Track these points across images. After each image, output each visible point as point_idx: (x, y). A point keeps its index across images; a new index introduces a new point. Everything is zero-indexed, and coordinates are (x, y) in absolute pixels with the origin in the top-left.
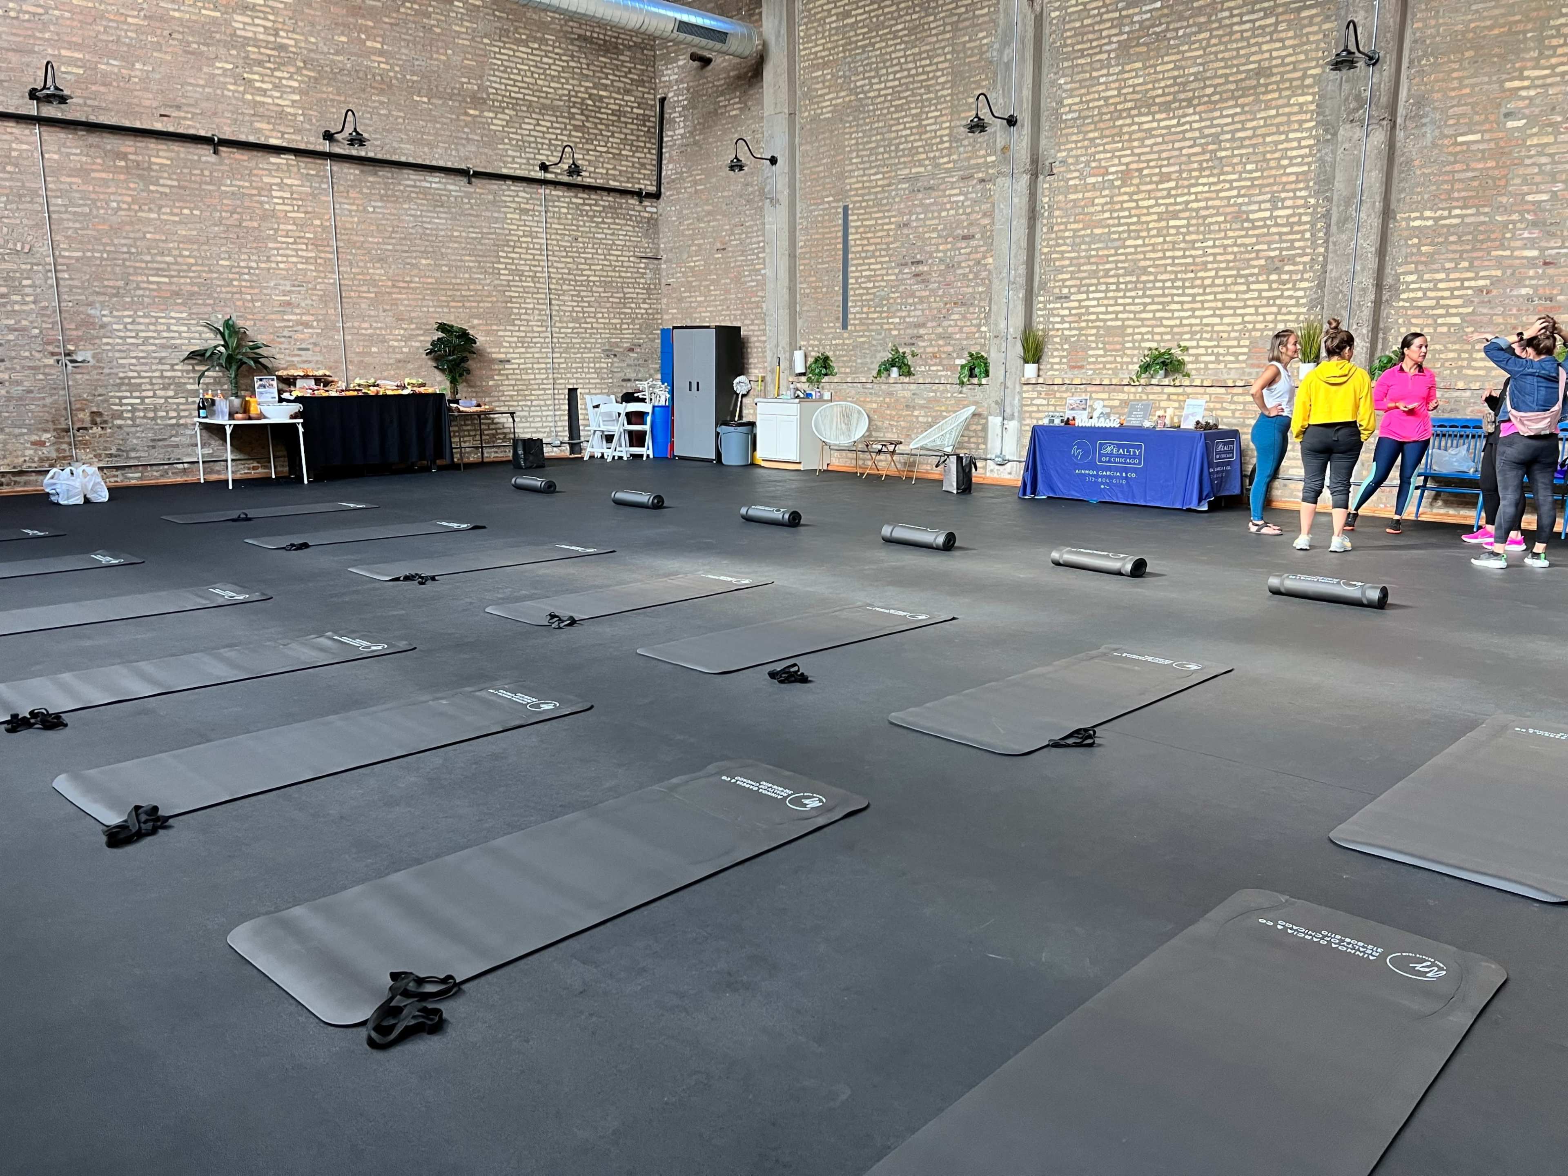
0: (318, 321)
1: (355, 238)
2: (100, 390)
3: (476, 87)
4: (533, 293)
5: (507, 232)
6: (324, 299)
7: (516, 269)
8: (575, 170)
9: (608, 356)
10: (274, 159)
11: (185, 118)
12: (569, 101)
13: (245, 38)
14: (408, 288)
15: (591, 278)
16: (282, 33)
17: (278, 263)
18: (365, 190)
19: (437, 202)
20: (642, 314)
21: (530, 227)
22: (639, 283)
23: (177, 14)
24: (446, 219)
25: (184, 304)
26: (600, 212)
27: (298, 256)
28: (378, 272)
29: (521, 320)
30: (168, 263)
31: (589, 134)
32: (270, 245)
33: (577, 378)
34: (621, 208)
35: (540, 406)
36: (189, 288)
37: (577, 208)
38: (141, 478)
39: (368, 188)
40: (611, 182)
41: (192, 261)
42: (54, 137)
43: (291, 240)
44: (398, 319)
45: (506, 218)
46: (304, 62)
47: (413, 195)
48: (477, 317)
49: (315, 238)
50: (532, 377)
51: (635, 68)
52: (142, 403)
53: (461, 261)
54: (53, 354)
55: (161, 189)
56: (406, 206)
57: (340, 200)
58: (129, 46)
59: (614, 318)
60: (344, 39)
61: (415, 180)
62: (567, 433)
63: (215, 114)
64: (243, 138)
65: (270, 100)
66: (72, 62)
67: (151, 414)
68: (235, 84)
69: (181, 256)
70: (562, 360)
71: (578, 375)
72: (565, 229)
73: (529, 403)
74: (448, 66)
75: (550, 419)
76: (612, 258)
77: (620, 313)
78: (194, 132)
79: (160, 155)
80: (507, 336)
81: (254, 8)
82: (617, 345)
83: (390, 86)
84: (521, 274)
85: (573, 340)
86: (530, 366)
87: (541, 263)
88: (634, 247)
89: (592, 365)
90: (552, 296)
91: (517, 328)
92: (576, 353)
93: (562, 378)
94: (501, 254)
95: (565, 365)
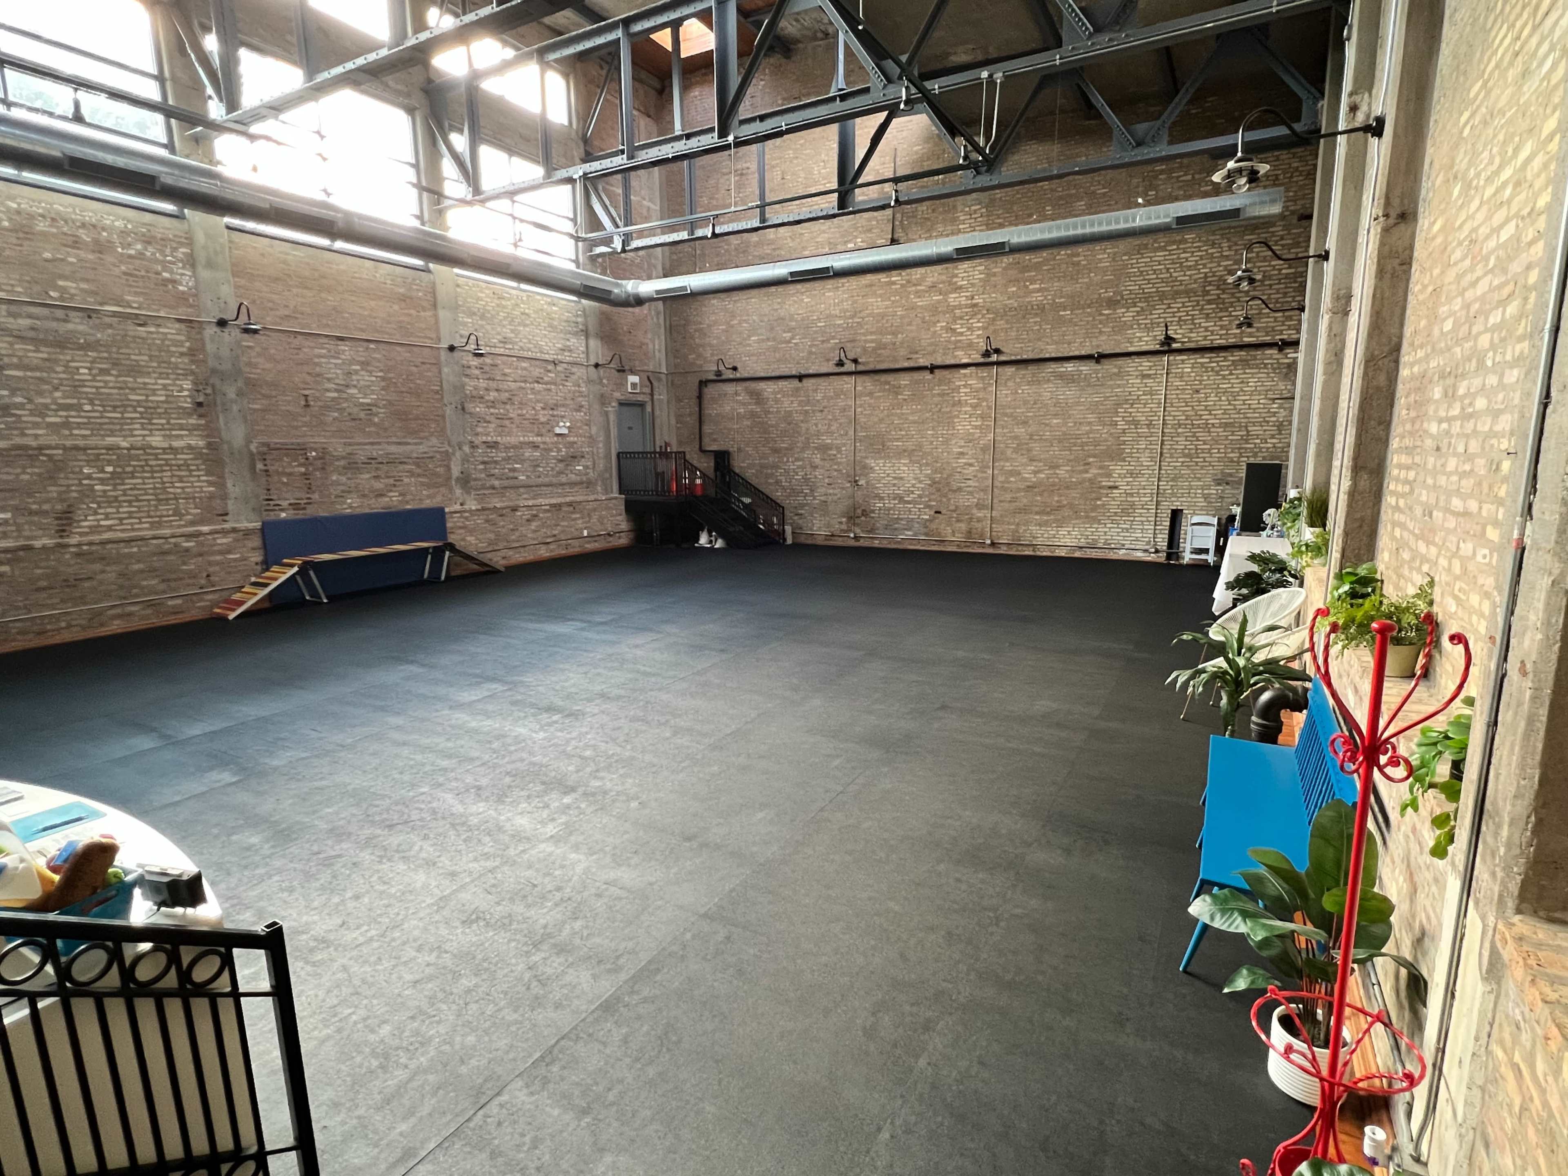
0: (978, 462)
1: (1007, 411)
2: (867, 500)
3: (1112, 294)
4: (1146, 437)
5: (1128, 393)
6: (984, 450)
7: (1133, 420)
8: (1169, 340)
9: (1219, 484)
10: (963, 371)
11: (919, 358)
12: (1205, 281)
13: (954, 306)
14: (1041, 439)
15: (1210, 421)
16: (976, 297)
17: (958, 430)
18: (1018, 380)
19: (1069, 380)
21: (1151, 387)
22: (1268, 422)
23: (920, 304)
24: (1076, 391)
25: (908, 456)
26: (1228, 366)
27: (971, 425)
28: (1020, 430)
29: (1132, 457)
30: (903, 435)
31: (1223, 303)
32: (955, 420)
33: (1183, 502)
34: (1256, 359)
35: (1142, 521)
36: (911, 447)
37: (1203, 367)
38: (879, 544)
39: (1020, 379)
40: (1245, 339)
41: (914, 433)
42: (861, 379)
43: (967, 416)
44: (1031, 460)
45: (1128, 383)
46: (987, 310)
47: (1052, 378)
49: (982, 414)
50: (1137, 499)
52: (884, 506)
53: (1084, 418)
54: (850, 482)
55: (904, 397)
56: (1046, 386)
57: (1000, 388)
58: (897, 327)
59: (1232, 452)
60: (1014, 289)
61: (1054, 368)
62: (1166, 544)
63: (934, 352)
64: (947, 362)
65: (965, 338)
66: (872, 341)
67: (887, 512)
68: (947, 333)
69: (909, 431)
70: (1169, 487)
71: (1184, 499)
72: (1187, 385)
73: (1132, 519)
74: (1089, 285)
75: (1150, 531)
76: (1237, 402)
77: (1240, 448)
78: (922, 364)
79: (904, 380)
80: (1118, 469)
81: (961, 287)
82: (1231, 475)
83: (1043, 309)
84: (1136, 423)
85: (1182, 472)
86: (1136, 491)
87: (1158, 414)
88: (1267, 391)
89: (1200, 491)
90: (1165, 438)
91: (1127, 463)
92: (1184, 482)
93: (1166, 501)
94: (1119, 410)
95: (1170, 491)
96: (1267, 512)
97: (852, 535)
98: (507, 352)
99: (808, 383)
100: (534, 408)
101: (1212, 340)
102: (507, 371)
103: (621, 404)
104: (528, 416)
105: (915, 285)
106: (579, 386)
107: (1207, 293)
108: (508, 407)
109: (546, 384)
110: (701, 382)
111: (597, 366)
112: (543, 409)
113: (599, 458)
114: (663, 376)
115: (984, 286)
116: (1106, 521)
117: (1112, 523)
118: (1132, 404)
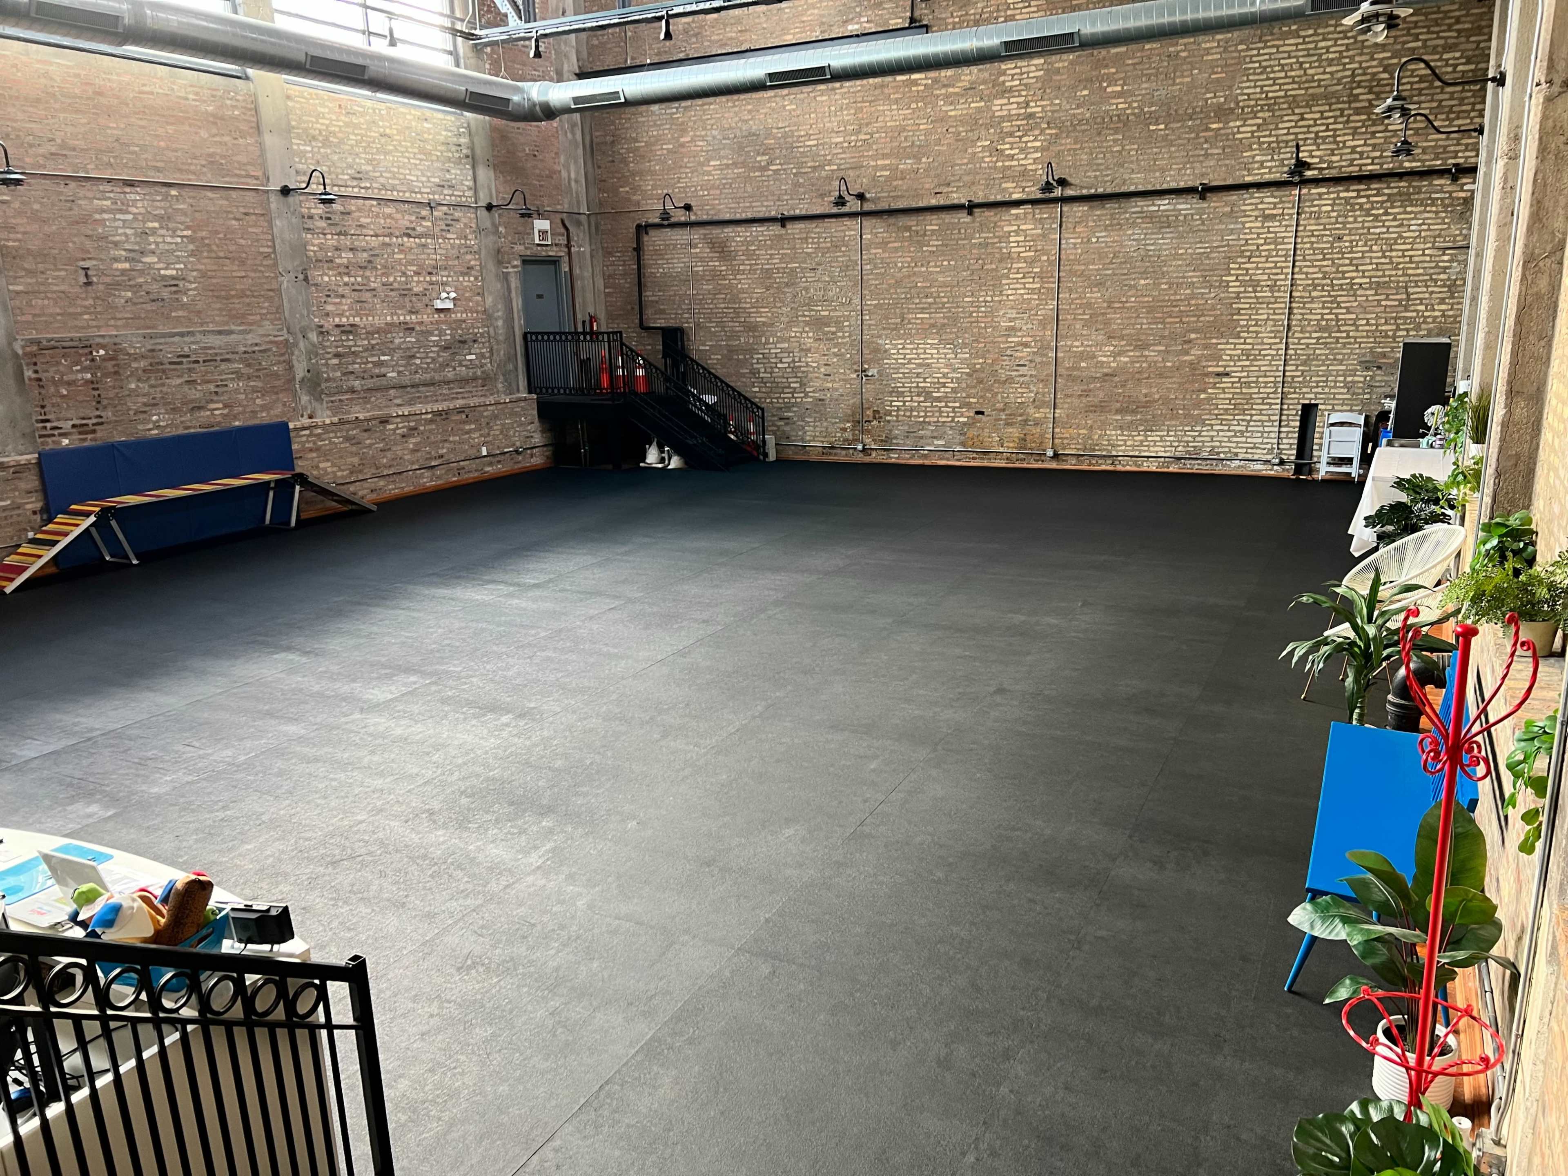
0: (1036, 341)
1: (1076, 267)
2: (880, 396)
3: (1222, 100)
4: (1268, 303)
5: (1244, 242)
6: (1043, 324)
7: (1251, 280)
8: (1299, 166)
9: (1367, 369)
10: (1014, 211)
11: (952, 192)
12: (1352, 81)
13: (1001, 117)
14: (1124, 307)
15: (1356, 281)
16: (1032, 104)
17: (1008, 296)
18: (1091, 224)
19: (1163, 223)
20: (1436, 317)
21: (1276, 233)
22: (1436, 281)
23: (952, 113)
24: (1172, 238)
25: (937, 333)
26: (1383, 202)
27: (1025, 288)
28: (1095, 295)
29: (1249, 332)
30: (930, 304)
32: (1004, 282)
33: (1317, 393)
34: (1419, 193)
35: (1262, 421)
36: (942, 321)
37: (1347, 203)
38: (898, 458)
39: (1094, 221)
40: (1407, 165)
41: (946, 300)
42: (869, 223)
43: (1021, 276)
44: (1109, 337)
45: (1244, 228)
46: (1048, 123)
47: (1139, 221)
48: (1196, 331)
49: (1041, 272)
50: (1256, 390)
52: (904, 405)
53: (1184, 277)
54: (856, 371)
55: (930, 249)
56: (1130, 232)
57: (1067, 236)
58: (919, 146)
59: (1386, 323)
60: (1086, 92)
61: (1142, 207)
62: (1295, 452)
63: (973, 183)
64: (992, 199)
65: (1016, 163)
66: (884, 168)
67: (908, 414)
68: (991, 156)
69: (939, 297)
70: (1299, 374)
71: (1320, 390)
72: (1325, 229)
73: (1248, 418)
74: (1191, 87)
75: (1272, 435)
76: (1394, 254)
77: (1395, 318)
78: (956, 202)
79: (932, 223)
80: (1229, 349)
81: (1011, 90)
82: (1384, 355)
83: (1126, 123)
84: (1255, 285)
85: (1317, 352)
86: (1254, 379)
87: (1285, 271)
88: (1435, 237)
89: (1342, 379)
90: (1294, 305)
91: (1242, 341)
92: (1319, 366)
93: (1295, 393)
94: (1232, 266)
95: (1301, 379)
96: (1430, 411)
97: (860, 447)
98: (363, 192)
99: (794, 228)
100: (404, 274)
101: (1361, 165)
102: (364, 221)
103: (525, 262)
104: (396, 285)
105: (945, 86)
106: (466, 238)
107: (1356, 98)
108: (368, 273)
109: (419, 236)
110: (639, 227)
111: (489, 207)
112: (417, 274)
113: (498, 342)
114: (583, 218)
115: (1043, 89)
116: (1213, 422)
117: (1221, 424)
118: (1250, 257)
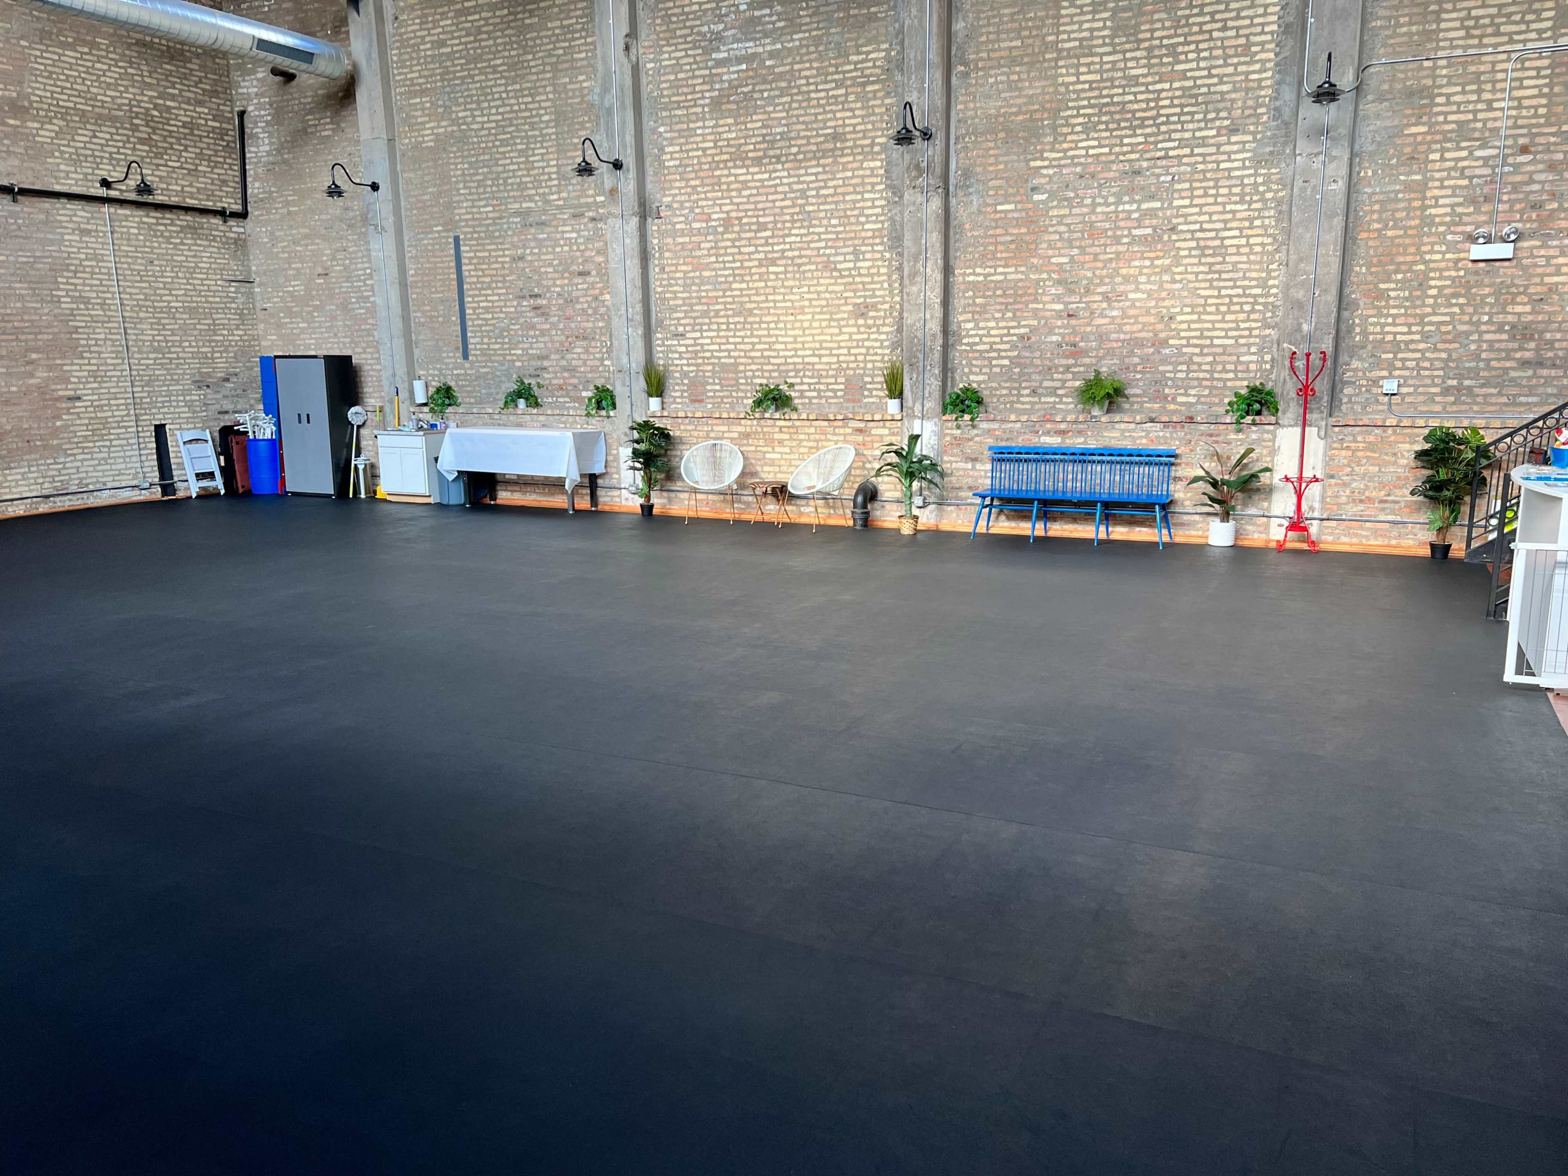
3: (14, 95)
4: (103, 322)
5: (66, 255)
7: (81, 297)
8: (144, 188)
12: (131, 111)
15: (172, 304)
20: (236, 341)
21: (95, 249)
22: (230, 309)
26: (178, 232)
29: (91, 352)
31: (157, 147)
33: (164, 413)
34: (202, 228)
35: (122, 446)
37: (150, 229)
40: (188, 200)
45: (64, 240)
48: (36, 350)
50: (110, 414)
51: (206, 77)
53: (10, 288)
59: (204, 346)
62: (157, 474)
70: (146, 394)
71: (166, 410)
72: (136, 252)
73: (108, 443)
75: (134, 459)
76: (195, 282)
80: (76, 370)
84: (87, 301)
85: (157, 372)
86: (106, 402)
87: (111, 289)
88: (221, 270)
89: (181, 398)
90: (127, 325)
91: (86, 361)
92: (161, 386)
93: (146, 414)
94: (59, 280)
95: (148, 400)
107: (136, 128)
116: (75, 451)
117: (83, 453)
118: (76, 272)
